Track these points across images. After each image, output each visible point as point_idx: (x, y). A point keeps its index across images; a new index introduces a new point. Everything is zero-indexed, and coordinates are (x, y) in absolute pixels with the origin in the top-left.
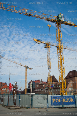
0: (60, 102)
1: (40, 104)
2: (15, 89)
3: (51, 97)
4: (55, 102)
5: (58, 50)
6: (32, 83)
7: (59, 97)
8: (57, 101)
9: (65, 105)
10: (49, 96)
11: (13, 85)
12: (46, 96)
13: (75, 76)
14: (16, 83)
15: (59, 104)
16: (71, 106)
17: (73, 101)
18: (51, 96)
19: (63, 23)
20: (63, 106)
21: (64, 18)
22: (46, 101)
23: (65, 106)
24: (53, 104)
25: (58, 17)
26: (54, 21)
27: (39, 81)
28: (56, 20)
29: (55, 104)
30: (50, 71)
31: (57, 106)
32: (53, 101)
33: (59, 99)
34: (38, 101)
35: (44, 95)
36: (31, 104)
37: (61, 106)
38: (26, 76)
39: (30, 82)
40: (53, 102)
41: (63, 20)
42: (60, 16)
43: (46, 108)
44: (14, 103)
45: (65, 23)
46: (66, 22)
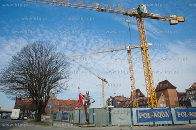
0: (149, 117)
1: (122, 121)
2: (87, 101)
3: (137, 111)
4: (143, 117)
5: (142, 51)
6: (111, 100)
7: (148, 110)
8: (145, 116)
9: (157, 121)
10: (133, 109)
11: (84, 96)
12: (129, 109)
13: (167, 88)
14: (88, 93)
15: (149, 120)
16: (165, 122)
17: (168, 116)
18: (136, 109)
19: (146, 16)
20: (154, 123)
21: (147, 9)
22: (130, 116)
23: (157, 123)
24: (139, 120)
25: (138, 9)
26: (134, 15)
27: (120, 97)
28: (137, 13)
29: (143, 120)
30: (134, 83)
31: (146, 123)
32: (140, 116)
33: (148, 114)
34: (119, 116)
35: (127, 109)
36: (108, 120)
37: (151, 123)
38: (103, 91)
39: (109, 99)
40: (140, 118)
41: (146, 11)
42: (141, 8)
43: (130, 126)
44: (87, 119)
45: (148, 16)
46: (150, 15)
